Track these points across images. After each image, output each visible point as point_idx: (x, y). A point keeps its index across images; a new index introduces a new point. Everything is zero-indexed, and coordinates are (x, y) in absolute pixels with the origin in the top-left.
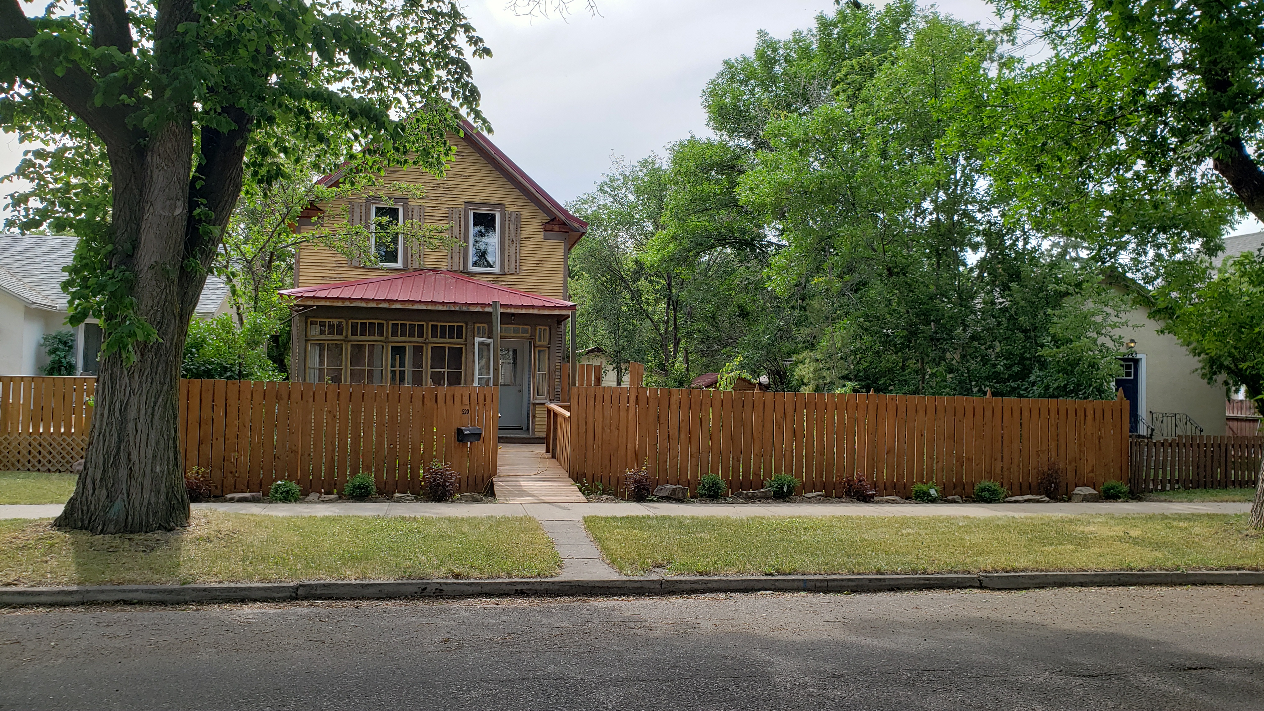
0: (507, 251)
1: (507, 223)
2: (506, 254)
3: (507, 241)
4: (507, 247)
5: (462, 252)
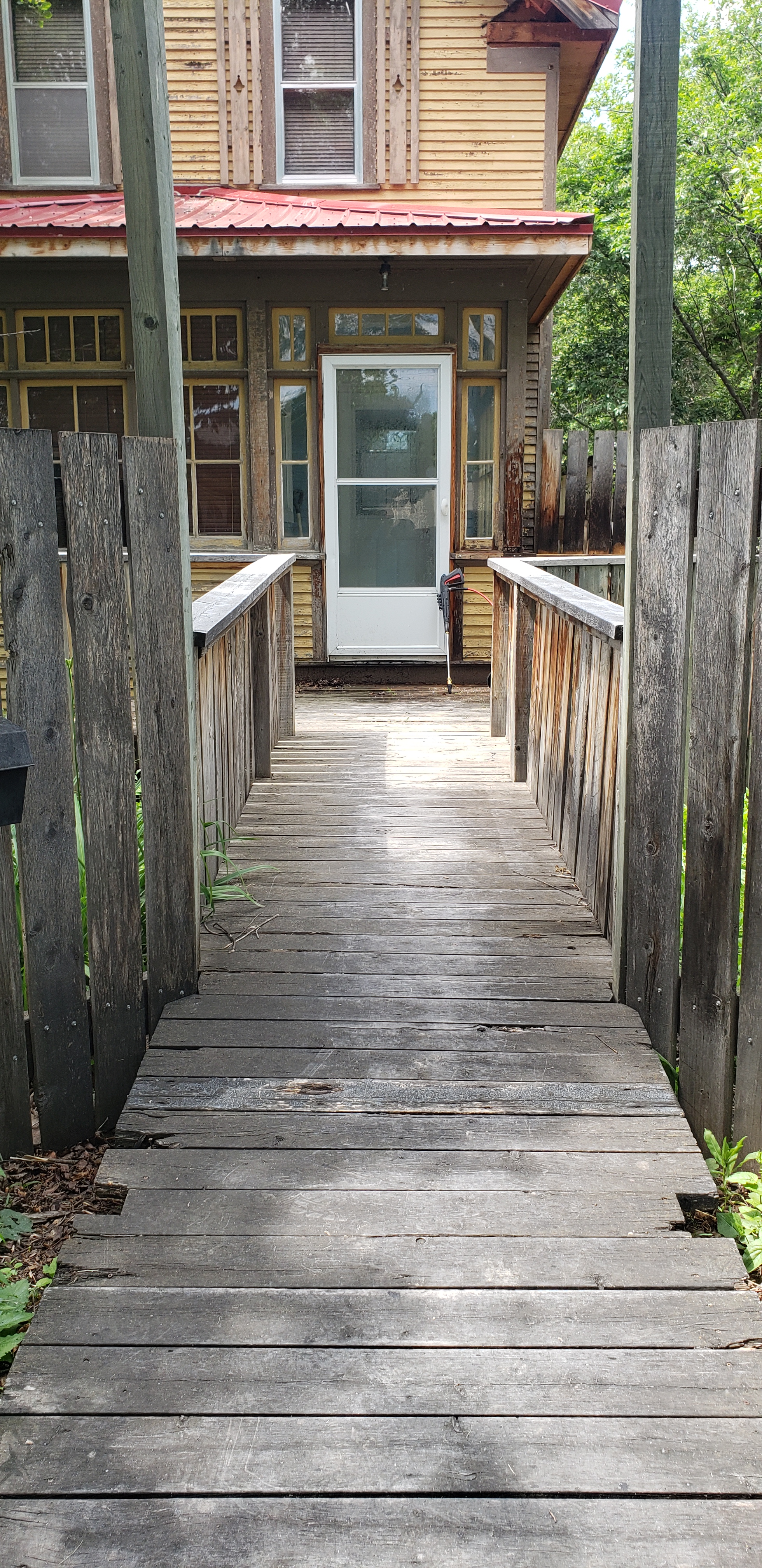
0: (381, 117)
1: (381, 25)
2: (381, 127)
3: (381, 86)
4: (381, 105)
5: (257, 127)
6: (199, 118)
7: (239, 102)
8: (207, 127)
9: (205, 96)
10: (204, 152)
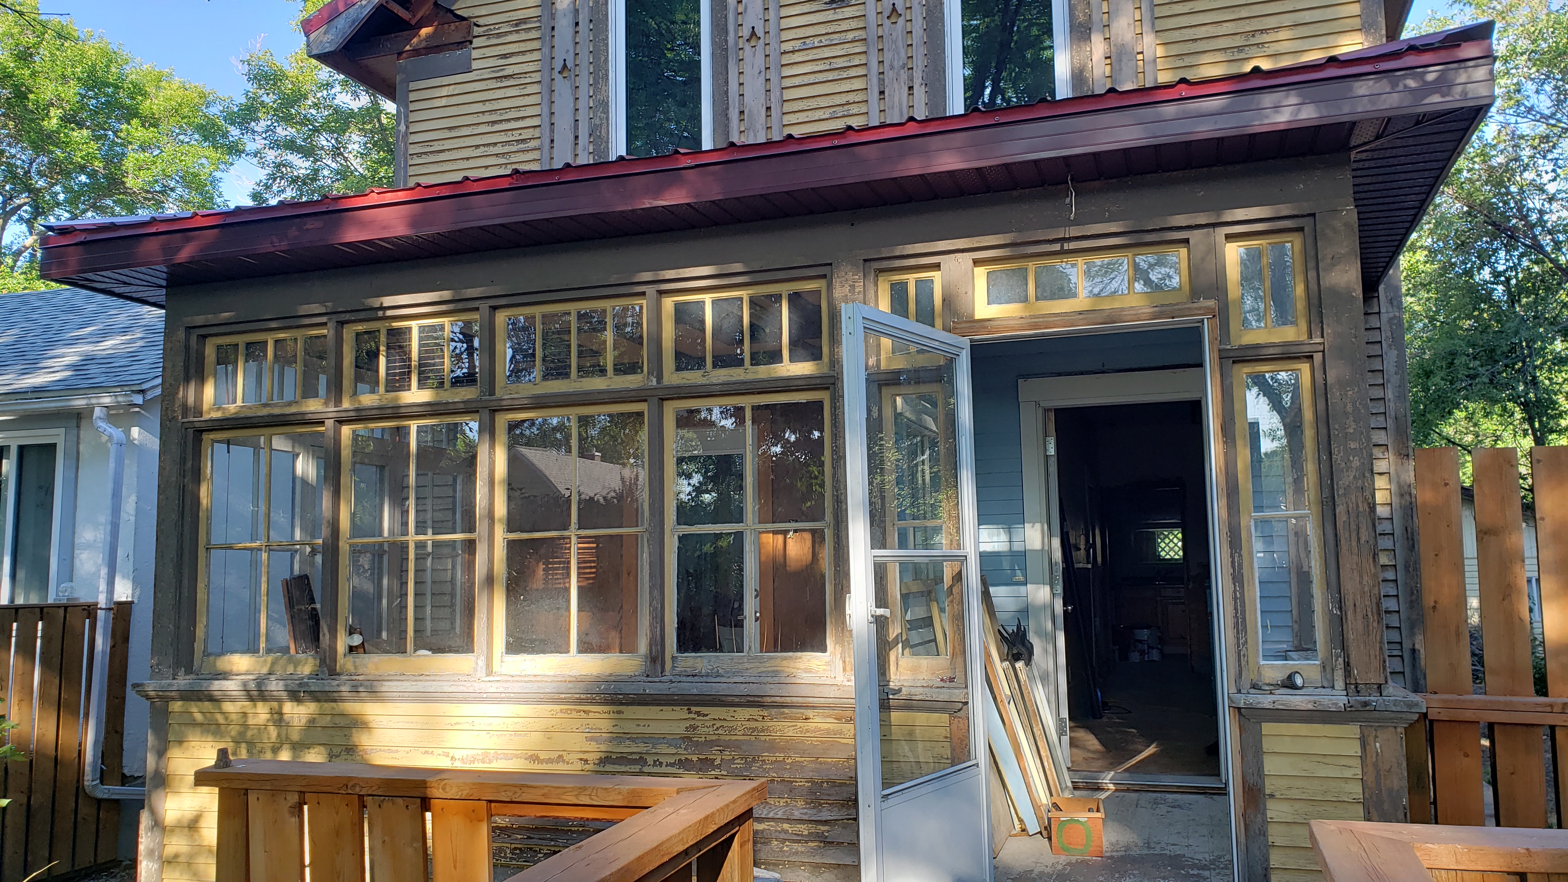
2: (1097, 34)
5: (919, 63)
6: (841, 63)
7: (894, 35)
8: (853, 72)
9: (850, 36)
10: (848, 103)
